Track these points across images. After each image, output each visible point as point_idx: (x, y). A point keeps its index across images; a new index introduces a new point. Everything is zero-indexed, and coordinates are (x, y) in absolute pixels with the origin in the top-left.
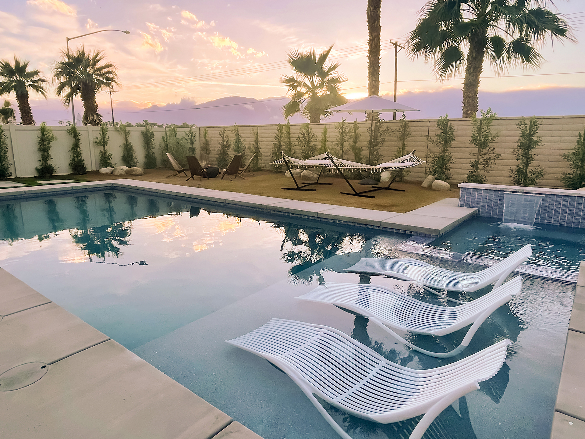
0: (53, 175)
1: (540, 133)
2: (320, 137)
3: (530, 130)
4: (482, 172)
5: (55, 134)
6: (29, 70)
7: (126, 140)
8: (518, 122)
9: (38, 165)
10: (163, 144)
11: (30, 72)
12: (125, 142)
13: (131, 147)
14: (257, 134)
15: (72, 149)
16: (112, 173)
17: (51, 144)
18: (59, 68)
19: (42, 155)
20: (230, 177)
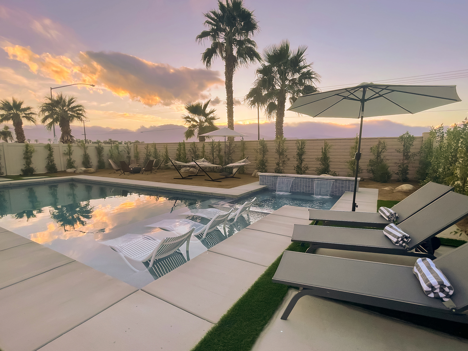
0: (34, 173)
1: (306, 147)
2: (201, 149)
3: (301, 146)
4: (282, 168)
5: (36, 148)
6: (23, 106)
7: (85, 152)
8: (295, 142)
9: (23, 167)
10: (110, 154)
11: (24, 108)
12: (84, 153)
13: (88, 156)
14: (167, 148)
15: (48, 157)
16: (74, 172)
17: (33, 154)
18: (44, 107)
19: (26, 161)
20: (147, 173)
